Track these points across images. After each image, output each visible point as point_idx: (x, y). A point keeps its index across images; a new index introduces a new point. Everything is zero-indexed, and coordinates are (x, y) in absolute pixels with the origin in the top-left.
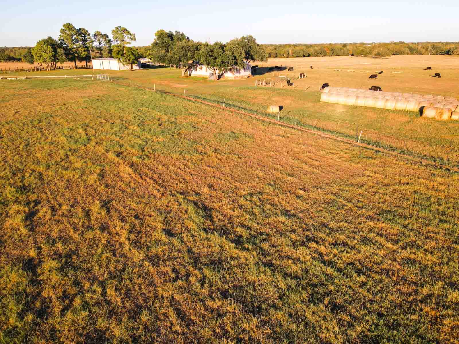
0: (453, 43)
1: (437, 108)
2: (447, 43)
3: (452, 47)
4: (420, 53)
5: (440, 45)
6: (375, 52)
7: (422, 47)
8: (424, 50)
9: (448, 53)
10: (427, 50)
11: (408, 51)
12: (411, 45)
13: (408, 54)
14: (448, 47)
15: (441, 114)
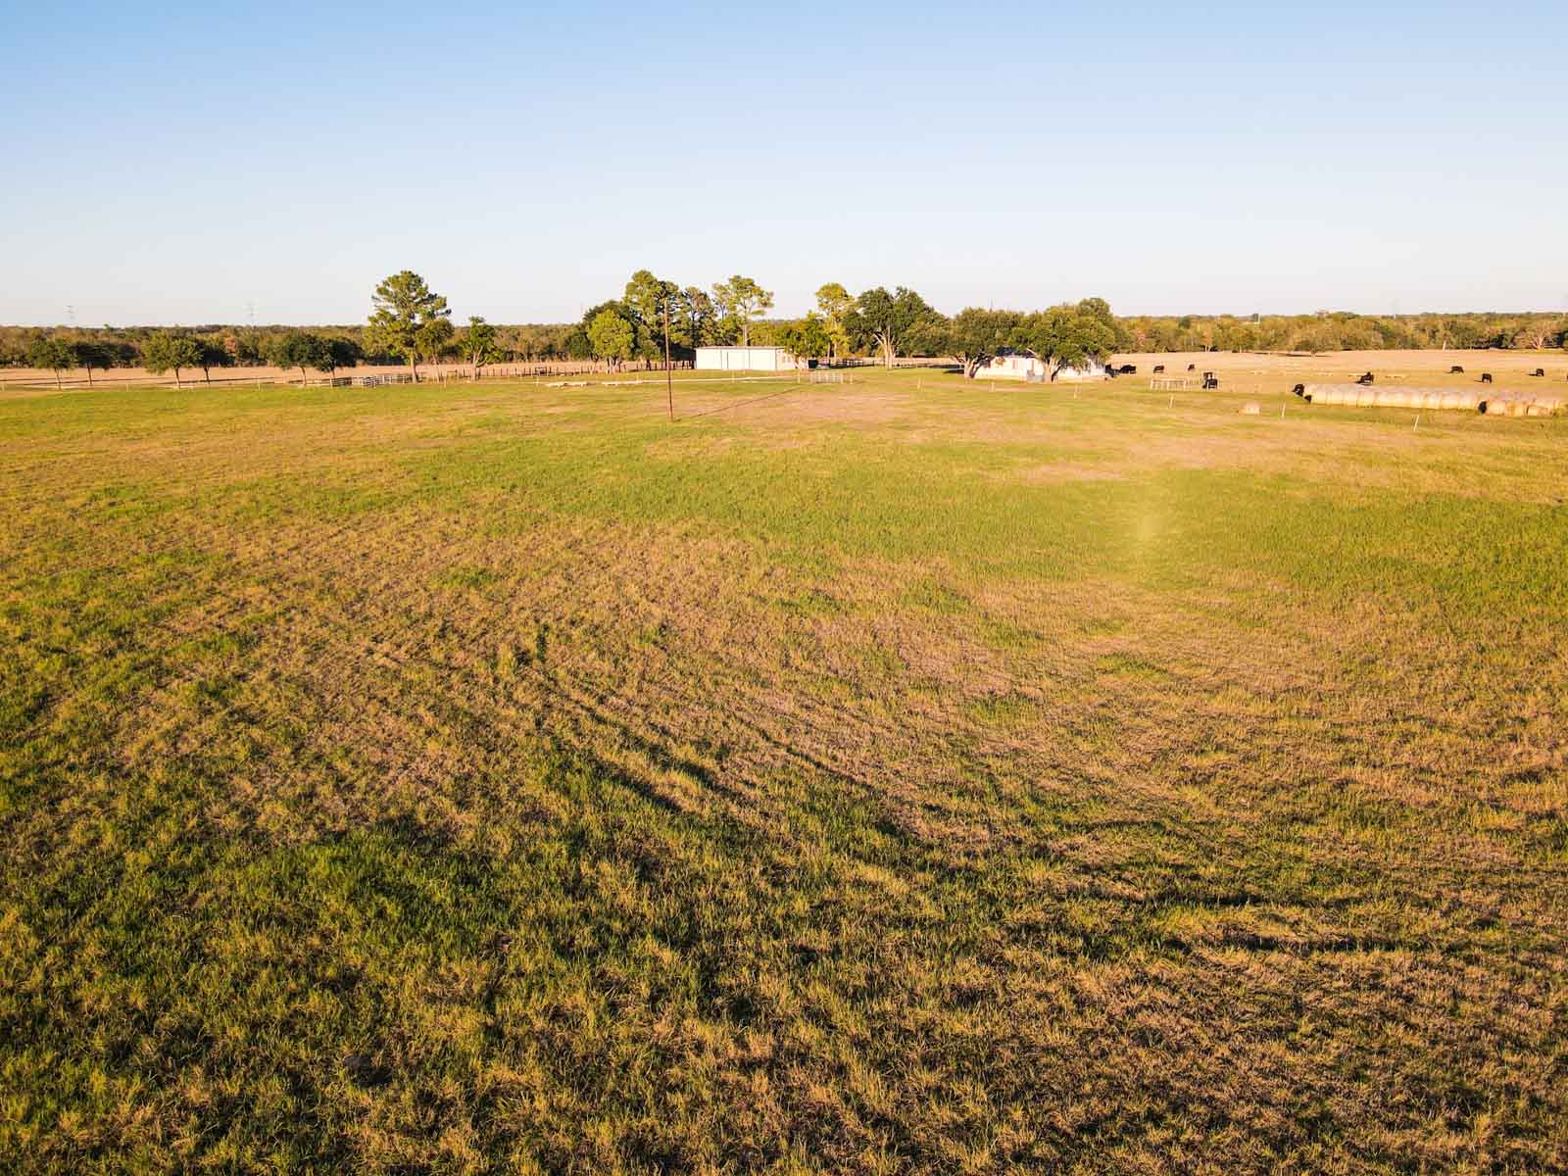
0: (1511, 317)
1: (1506, 402)
2: (1491, 318)
3: (1509, 326)
4: (1415, 346)
5: (1473, 323)
6: (1297, 337)
7: (1417, 327)
8: (1425, 338)
9: (1499, 342)
10: (1433, 334)
11: (1378, 338)
12: (1384, 323)
13: (1377, 347)
14: (1497, 328)
15: (1513, 408)
